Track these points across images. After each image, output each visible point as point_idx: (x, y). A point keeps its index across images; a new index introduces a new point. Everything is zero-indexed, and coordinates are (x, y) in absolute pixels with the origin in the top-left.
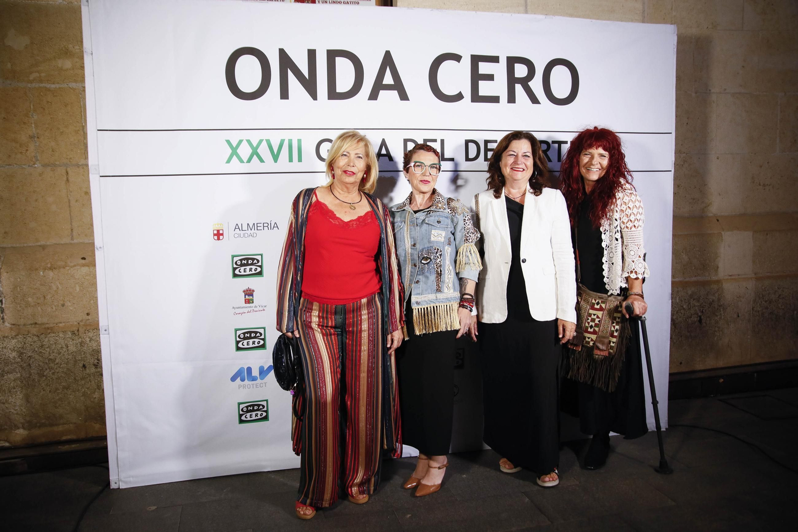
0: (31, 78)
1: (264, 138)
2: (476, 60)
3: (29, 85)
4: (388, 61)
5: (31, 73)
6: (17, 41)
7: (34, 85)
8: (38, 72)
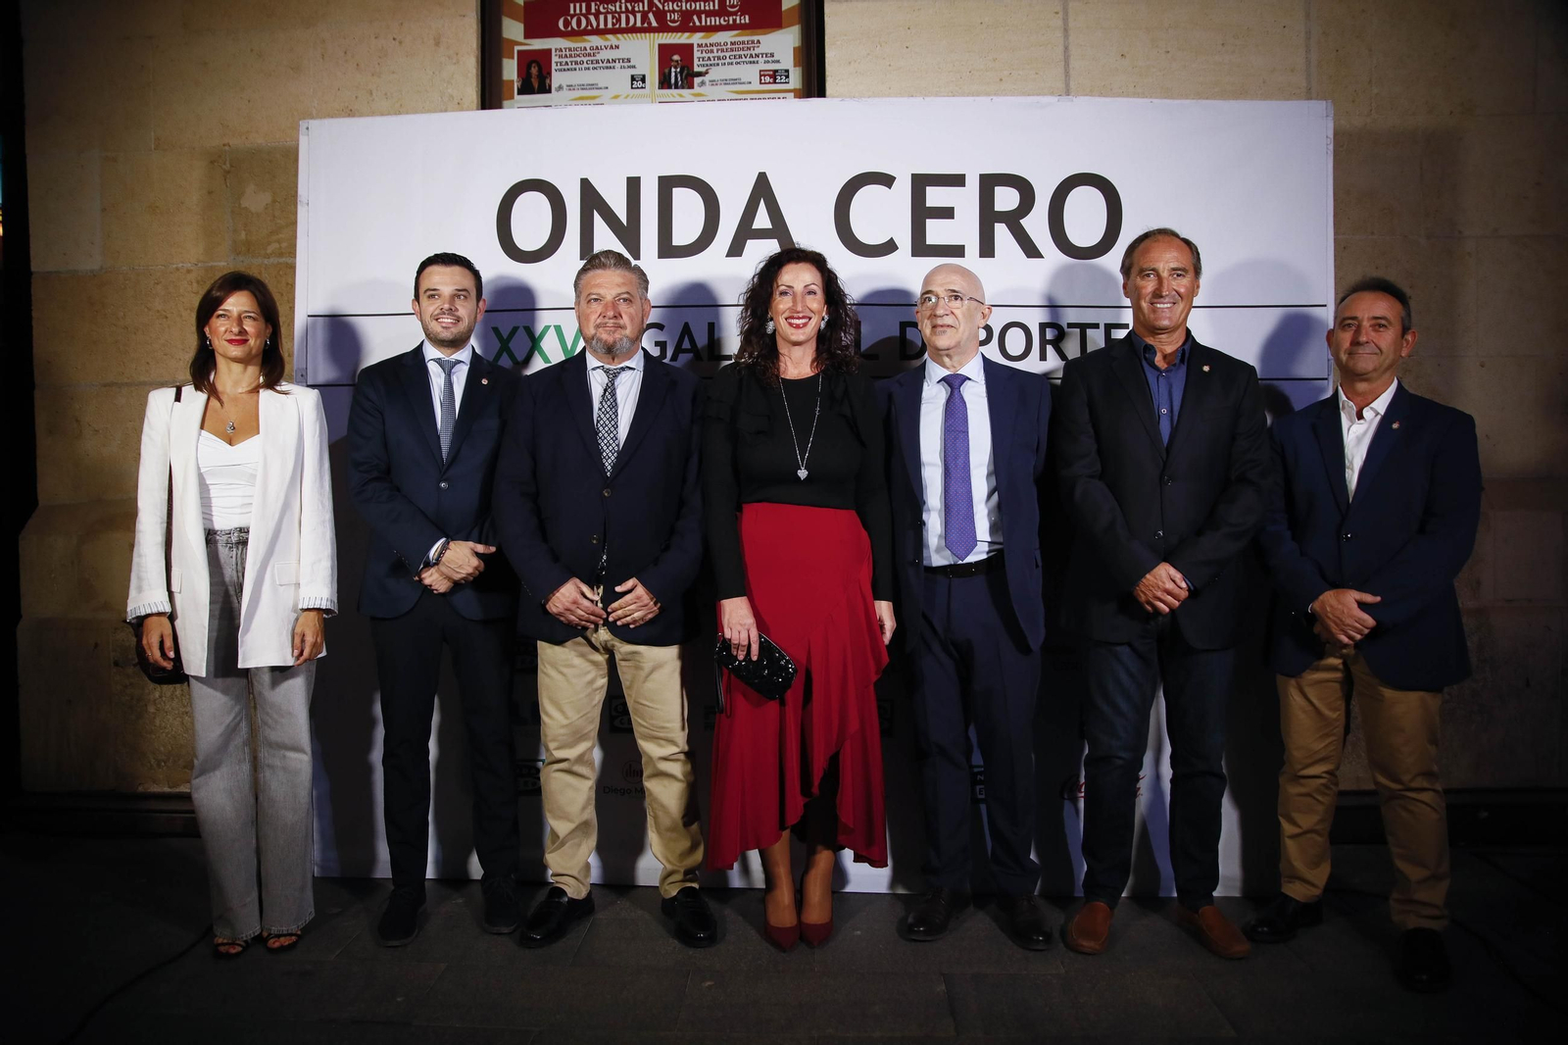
0: (269, 251)
1: (552, 323)
2: (920, 183)
3: (266, 261)
4: (762, 189)
5: (269, 243)
6: (256, 200)
7: (272, 260)
8: (279, 241)
